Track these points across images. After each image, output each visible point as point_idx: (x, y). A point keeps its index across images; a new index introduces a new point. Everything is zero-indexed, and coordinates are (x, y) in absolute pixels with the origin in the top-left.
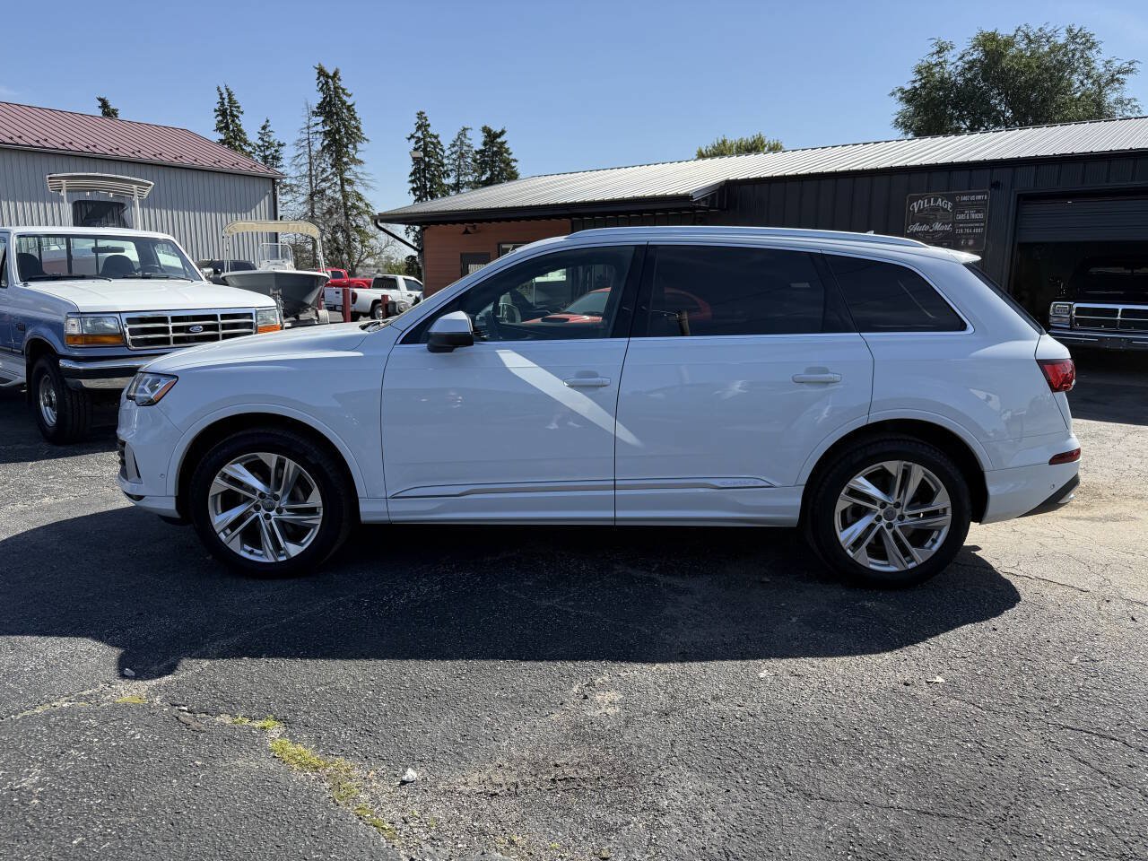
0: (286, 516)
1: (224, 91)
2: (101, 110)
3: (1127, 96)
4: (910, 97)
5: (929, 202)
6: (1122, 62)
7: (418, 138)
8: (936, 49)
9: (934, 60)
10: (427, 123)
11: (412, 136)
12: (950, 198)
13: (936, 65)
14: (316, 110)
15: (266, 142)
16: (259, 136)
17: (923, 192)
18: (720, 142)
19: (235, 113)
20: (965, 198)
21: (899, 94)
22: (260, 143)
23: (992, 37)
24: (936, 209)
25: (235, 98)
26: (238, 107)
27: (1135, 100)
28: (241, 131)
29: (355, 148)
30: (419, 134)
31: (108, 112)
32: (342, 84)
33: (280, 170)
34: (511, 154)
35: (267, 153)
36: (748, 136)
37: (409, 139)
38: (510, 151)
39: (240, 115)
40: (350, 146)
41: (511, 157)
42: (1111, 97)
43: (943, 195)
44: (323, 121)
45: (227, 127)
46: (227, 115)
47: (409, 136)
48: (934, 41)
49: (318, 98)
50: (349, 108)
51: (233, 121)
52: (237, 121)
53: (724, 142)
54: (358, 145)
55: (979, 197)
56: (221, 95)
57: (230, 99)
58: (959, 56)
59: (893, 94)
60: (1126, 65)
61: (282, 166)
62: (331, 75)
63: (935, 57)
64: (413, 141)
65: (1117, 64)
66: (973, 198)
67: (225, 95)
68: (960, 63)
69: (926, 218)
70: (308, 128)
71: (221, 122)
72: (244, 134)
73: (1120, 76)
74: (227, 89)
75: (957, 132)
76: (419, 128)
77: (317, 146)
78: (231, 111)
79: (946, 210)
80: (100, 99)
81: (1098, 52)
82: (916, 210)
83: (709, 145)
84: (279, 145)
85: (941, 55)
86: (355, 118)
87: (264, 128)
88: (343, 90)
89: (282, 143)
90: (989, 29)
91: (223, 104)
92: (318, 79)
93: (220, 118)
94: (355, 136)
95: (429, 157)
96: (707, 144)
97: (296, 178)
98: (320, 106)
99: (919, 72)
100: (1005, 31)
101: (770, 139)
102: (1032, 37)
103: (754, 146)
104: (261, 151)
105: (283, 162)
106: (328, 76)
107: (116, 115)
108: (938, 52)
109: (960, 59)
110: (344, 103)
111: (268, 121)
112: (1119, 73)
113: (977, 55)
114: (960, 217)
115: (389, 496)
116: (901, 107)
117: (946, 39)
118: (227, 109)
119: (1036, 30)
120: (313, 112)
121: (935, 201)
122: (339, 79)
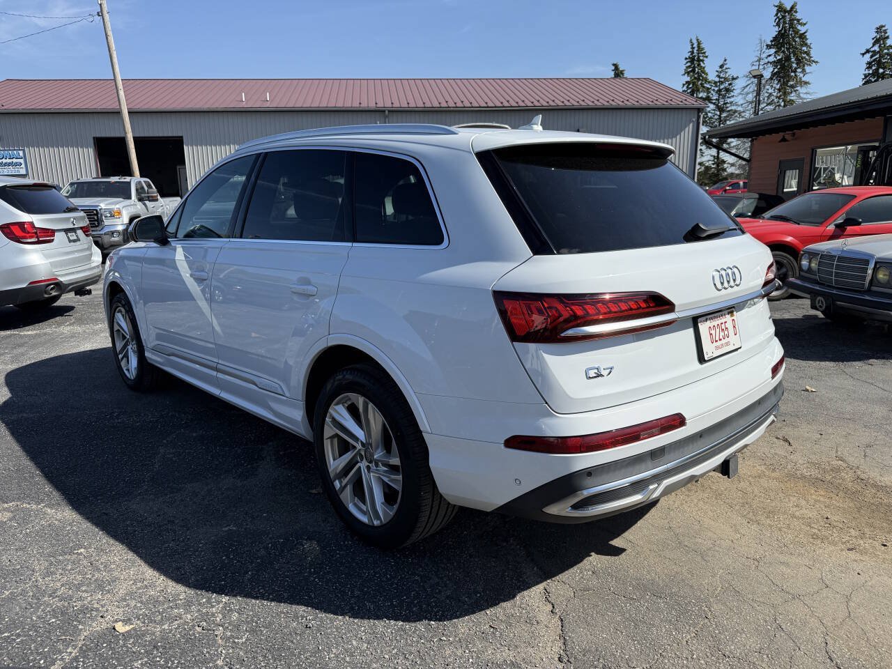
1: (695, 41)
2: (613, 73)
7: (874, 51)
10: (887, 35)
11: (868, 51)
14: (770, 43)
15: (722, 78)
16: (717, 73)
19: (701, 58)
22: (717, 79)
25: (702, 46)
26: (704, 53)
28: (704, 72)
29: (804, 71)
30: (876, 48)
31: (618, 73)
32: (798, 16)
33: (732, 99)
35: (722, 87)
37: (863, 54)
39: (705, 59)
40: (799, 70)
44: (775, 52)
45: (693, 71)
46: (695, 62)
47: (863, 51)
49: (774, 32)
50: (803, 36)
51: (699, 65)
52: (702, 64)
54: (807, 68)
56: (692, 45)
57: (699, 47)
61: (733, 96)
62: (788, 9)
64: (868, 56)
67: (695, 45)
70: (759, 60)
71: (689, 67)
72: (707, 74)
74: (698, 40)
76: (877, 41)
77: (767, 74)
78: (699, 57)
80: (614, 65)
84: (734, 79)
86: (806, 44)
87: (721, 67)
88: (798, 20)
89: (735, 76)
91: (692, 52)
92: (777, 15)
93: (689, 64)
94: (803, 60)
95: (883, 68)
97: (742, 105)
98: (775, 39)
104: (716, 86)
105: (735, 93)
106: (785, 11)
107: (623, 74)
110: (796, 32)
111: (725, 60)
118: (695, 56)
120: (767, 45)
122: (796, 12)
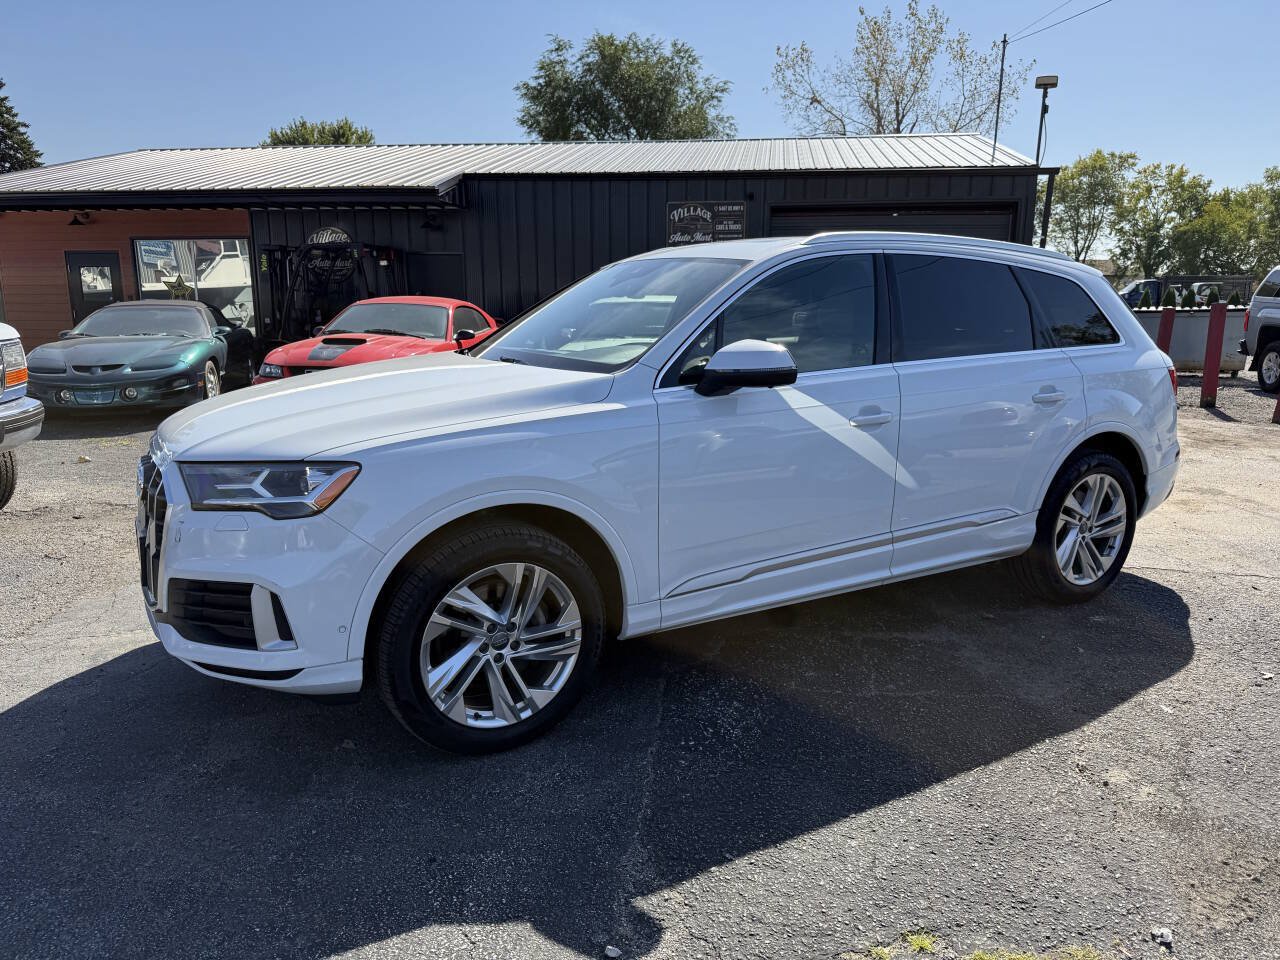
0: (525, 651)
3: (725, 114)
4: (535, 95)
5: (689, 211)
6: (719, 81)
8: (554, 46)
9: (554, 57)
12: (709, 208)
13: (557, 63)
17: (681, 200)
18: (298, 123)
20: (723, 208)
21: (524, 91)
23: (610, 42)
24: (697, 219)
27: (733, 118)
34: (16, 115)
36: (332, 120)
38: (14, 111)
41: (17, 120)
42: (711, 113)
43: (703, 204)
48: (552, 38)
53: (303, 124)
55: (736, 208)
58: (578, 57)
59: (518, 88)
60: (721, 84)
63: (554, 54)
65: (714, 82)
66: (730, 208)
68: (579, 64)
69: (686, 228)
73: (717, 94)
75: (579, 138)
79: (705, 220)
81: (699, 67)
82: (677, 219)
83: (285, 126)
85: (560, 53)
90: (606, 34)
96: (284, 125)
99: (542, 68)
100: (620, 38)
101: (359, 125)
102: (640, 47)
103: (341, 131)
108: (557, 49)
109: (580, 59)
112: (716, 91)
113: (594, 58)
114: (720, 227)
115: (663, 596)
116: (525, 103)
117: (564, 38)
119: (644, 40)
121: (695, 210)
